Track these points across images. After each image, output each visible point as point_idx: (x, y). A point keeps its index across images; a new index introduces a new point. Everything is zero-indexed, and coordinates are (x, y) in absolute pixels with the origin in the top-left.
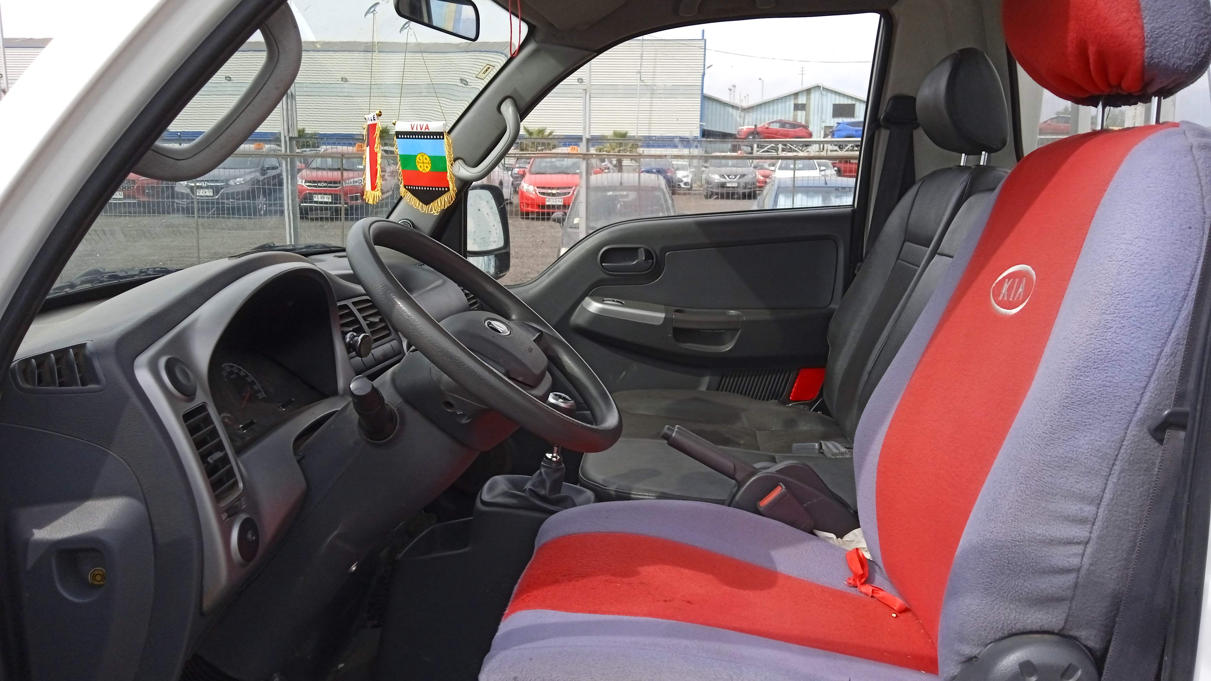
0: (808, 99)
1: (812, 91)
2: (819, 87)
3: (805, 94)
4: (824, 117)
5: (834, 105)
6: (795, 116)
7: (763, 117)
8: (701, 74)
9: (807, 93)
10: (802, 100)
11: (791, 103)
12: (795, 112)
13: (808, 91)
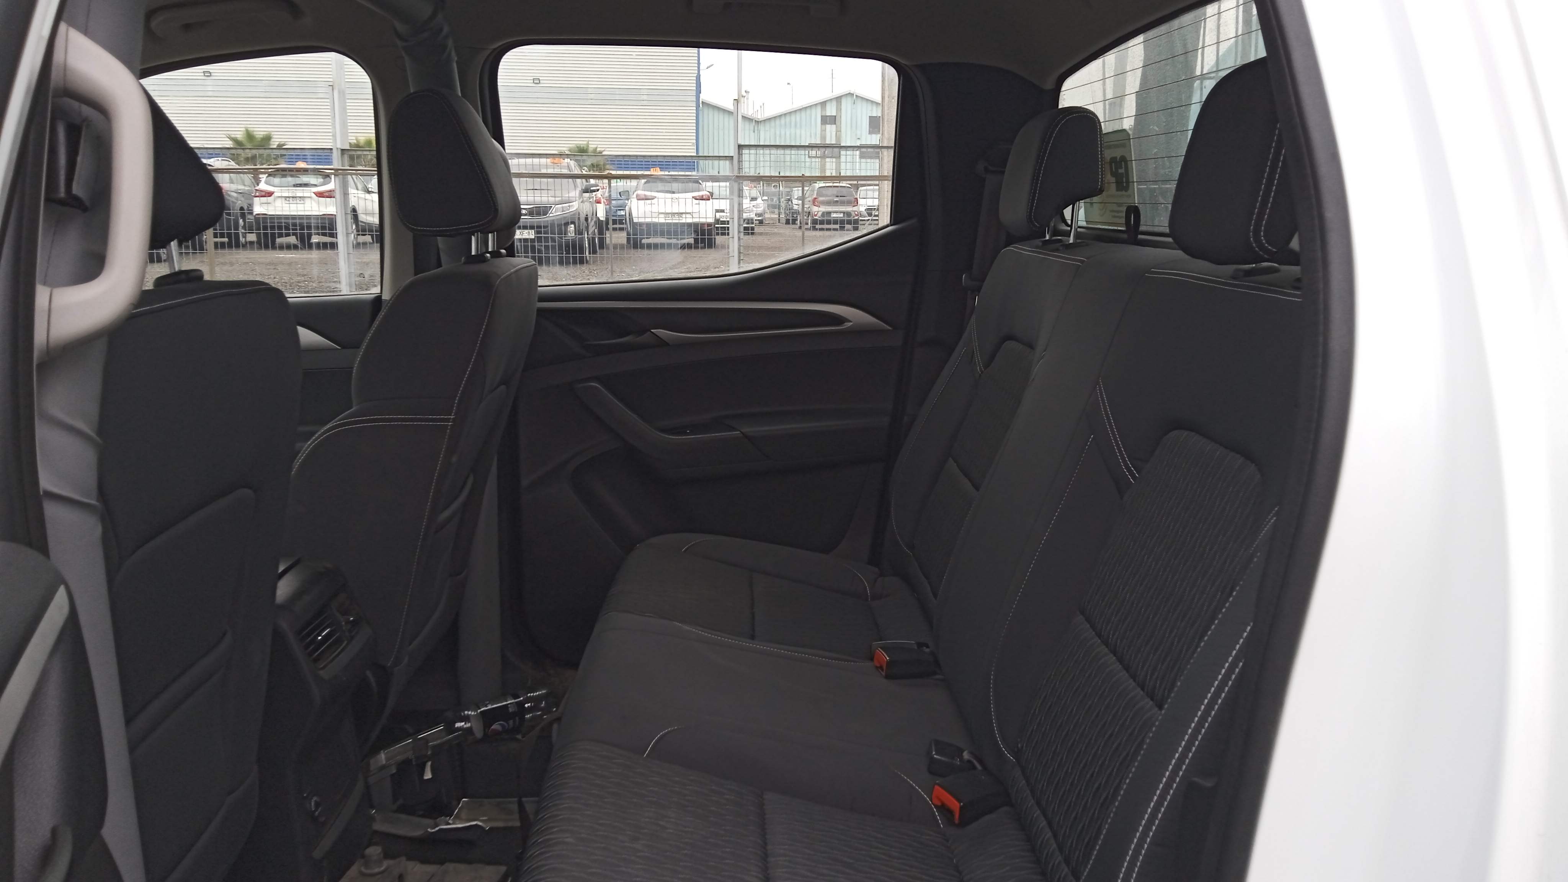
0: (839, 109)
1: (844, 101)
2: (849, 93)
3: (834, 103)
4: (859, 132)
5: (870, 117)
6: (823, 131)
7: (783, 133)
8: (695, 75)
9: (837, 102)
10: (831, 111)
11: (817, 113)
12: (823, 126)
13: (838, 99)
